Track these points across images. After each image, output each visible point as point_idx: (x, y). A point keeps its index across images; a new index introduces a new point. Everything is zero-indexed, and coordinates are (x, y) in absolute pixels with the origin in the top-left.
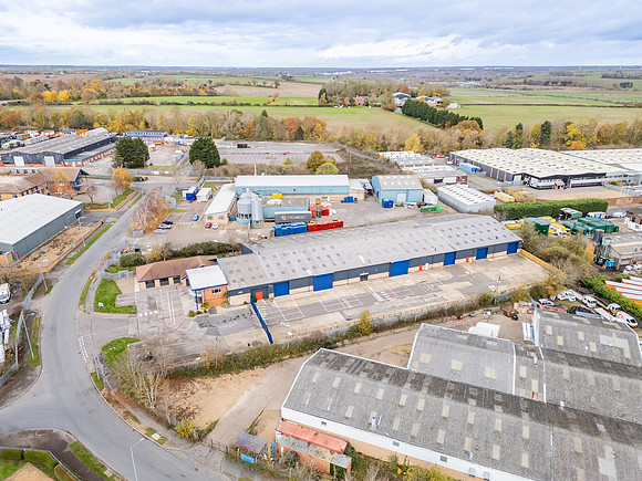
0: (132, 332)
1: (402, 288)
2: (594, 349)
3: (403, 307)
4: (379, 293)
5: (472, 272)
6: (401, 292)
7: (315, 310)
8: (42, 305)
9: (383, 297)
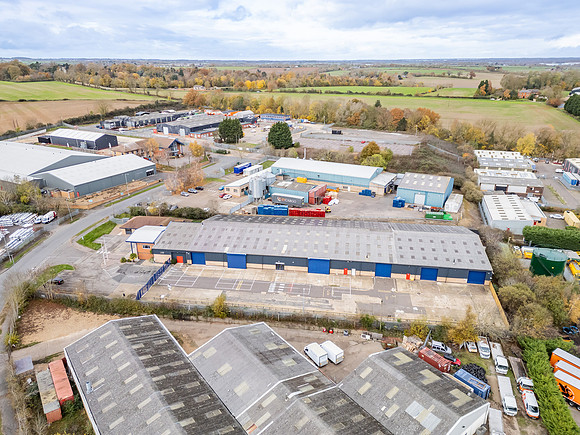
0: (78, 262)
1: (306, 286)
2: (390, 413)
3: (281, 303)
4: (278, 285)
5: (401, 289)
6: (299, 289)
7: (207, 283)
8: (58, 230)
9: (276, 289)
